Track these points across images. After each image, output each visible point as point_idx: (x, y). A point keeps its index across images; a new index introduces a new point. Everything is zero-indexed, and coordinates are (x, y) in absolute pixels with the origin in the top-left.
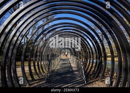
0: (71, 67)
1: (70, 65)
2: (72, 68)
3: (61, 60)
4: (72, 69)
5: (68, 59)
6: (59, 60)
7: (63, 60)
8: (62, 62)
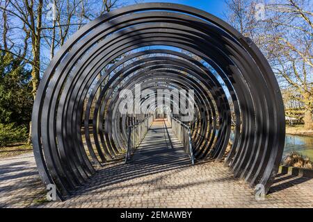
0: (171, 143)
1: (170, 140)
2: (172, 145)
3: (149, 129)
4: (172, 147)
5: (166, 128)
6: (145, 130)
7: (154, 130)
8: (151, 135)
